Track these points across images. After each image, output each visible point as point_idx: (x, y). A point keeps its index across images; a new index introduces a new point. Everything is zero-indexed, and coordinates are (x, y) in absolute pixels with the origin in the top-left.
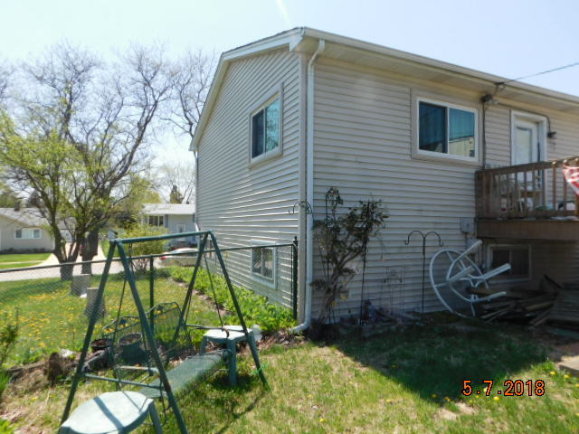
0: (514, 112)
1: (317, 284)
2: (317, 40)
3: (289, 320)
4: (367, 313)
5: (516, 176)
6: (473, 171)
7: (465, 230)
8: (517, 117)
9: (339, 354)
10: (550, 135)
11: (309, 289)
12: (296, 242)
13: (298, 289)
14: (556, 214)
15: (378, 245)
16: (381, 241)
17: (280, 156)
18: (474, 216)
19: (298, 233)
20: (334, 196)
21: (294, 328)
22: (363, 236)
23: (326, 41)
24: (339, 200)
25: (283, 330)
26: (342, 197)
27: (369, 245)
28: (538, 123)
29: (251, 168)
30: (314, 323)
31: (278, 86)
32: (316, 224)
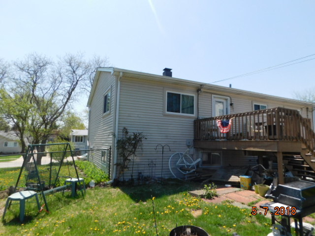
0: (213, 95)
1: (117, 165)
2: (120, 72)
3: (107, 179)
4: (139, 177)
5: (207, 123)
6: (193, 120)
7: (188, 144)
8: (215, 97)
9: (119, 190)
10: (231, 104)
11: (115, 167)
12: (110, 148)
13: (111, 167)
14: (216, 138)
15: (140, 150)
16: (142, 149)
17: (110, 114)
18: (193, 138)
19: (111, 145)
20: (125, 131)
21: (108, 182)
22: (135, 146)
23: (123, 72)
24: (127, 132)
25: (103, 182)
26: (128, 131)
27: (136, 150)
28: (226, 100)
29: (103, 117)
30: (115, 180)
31: (110, 87)
32: (118, 141)
